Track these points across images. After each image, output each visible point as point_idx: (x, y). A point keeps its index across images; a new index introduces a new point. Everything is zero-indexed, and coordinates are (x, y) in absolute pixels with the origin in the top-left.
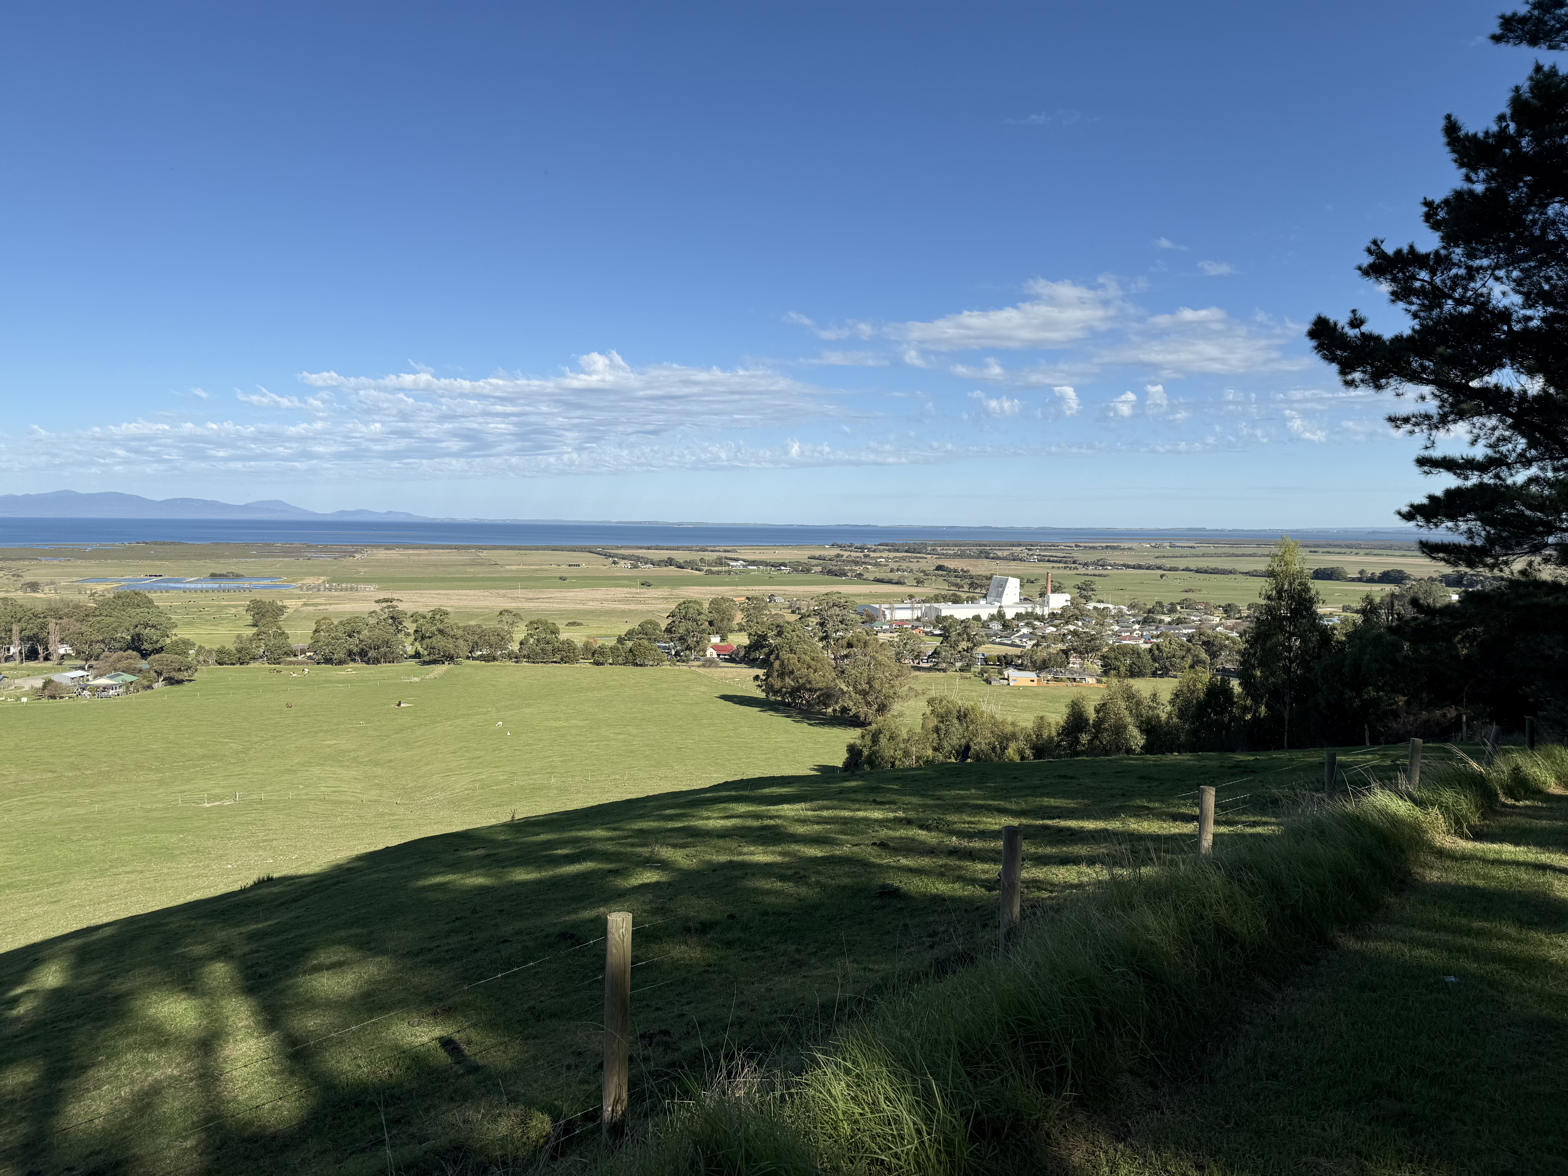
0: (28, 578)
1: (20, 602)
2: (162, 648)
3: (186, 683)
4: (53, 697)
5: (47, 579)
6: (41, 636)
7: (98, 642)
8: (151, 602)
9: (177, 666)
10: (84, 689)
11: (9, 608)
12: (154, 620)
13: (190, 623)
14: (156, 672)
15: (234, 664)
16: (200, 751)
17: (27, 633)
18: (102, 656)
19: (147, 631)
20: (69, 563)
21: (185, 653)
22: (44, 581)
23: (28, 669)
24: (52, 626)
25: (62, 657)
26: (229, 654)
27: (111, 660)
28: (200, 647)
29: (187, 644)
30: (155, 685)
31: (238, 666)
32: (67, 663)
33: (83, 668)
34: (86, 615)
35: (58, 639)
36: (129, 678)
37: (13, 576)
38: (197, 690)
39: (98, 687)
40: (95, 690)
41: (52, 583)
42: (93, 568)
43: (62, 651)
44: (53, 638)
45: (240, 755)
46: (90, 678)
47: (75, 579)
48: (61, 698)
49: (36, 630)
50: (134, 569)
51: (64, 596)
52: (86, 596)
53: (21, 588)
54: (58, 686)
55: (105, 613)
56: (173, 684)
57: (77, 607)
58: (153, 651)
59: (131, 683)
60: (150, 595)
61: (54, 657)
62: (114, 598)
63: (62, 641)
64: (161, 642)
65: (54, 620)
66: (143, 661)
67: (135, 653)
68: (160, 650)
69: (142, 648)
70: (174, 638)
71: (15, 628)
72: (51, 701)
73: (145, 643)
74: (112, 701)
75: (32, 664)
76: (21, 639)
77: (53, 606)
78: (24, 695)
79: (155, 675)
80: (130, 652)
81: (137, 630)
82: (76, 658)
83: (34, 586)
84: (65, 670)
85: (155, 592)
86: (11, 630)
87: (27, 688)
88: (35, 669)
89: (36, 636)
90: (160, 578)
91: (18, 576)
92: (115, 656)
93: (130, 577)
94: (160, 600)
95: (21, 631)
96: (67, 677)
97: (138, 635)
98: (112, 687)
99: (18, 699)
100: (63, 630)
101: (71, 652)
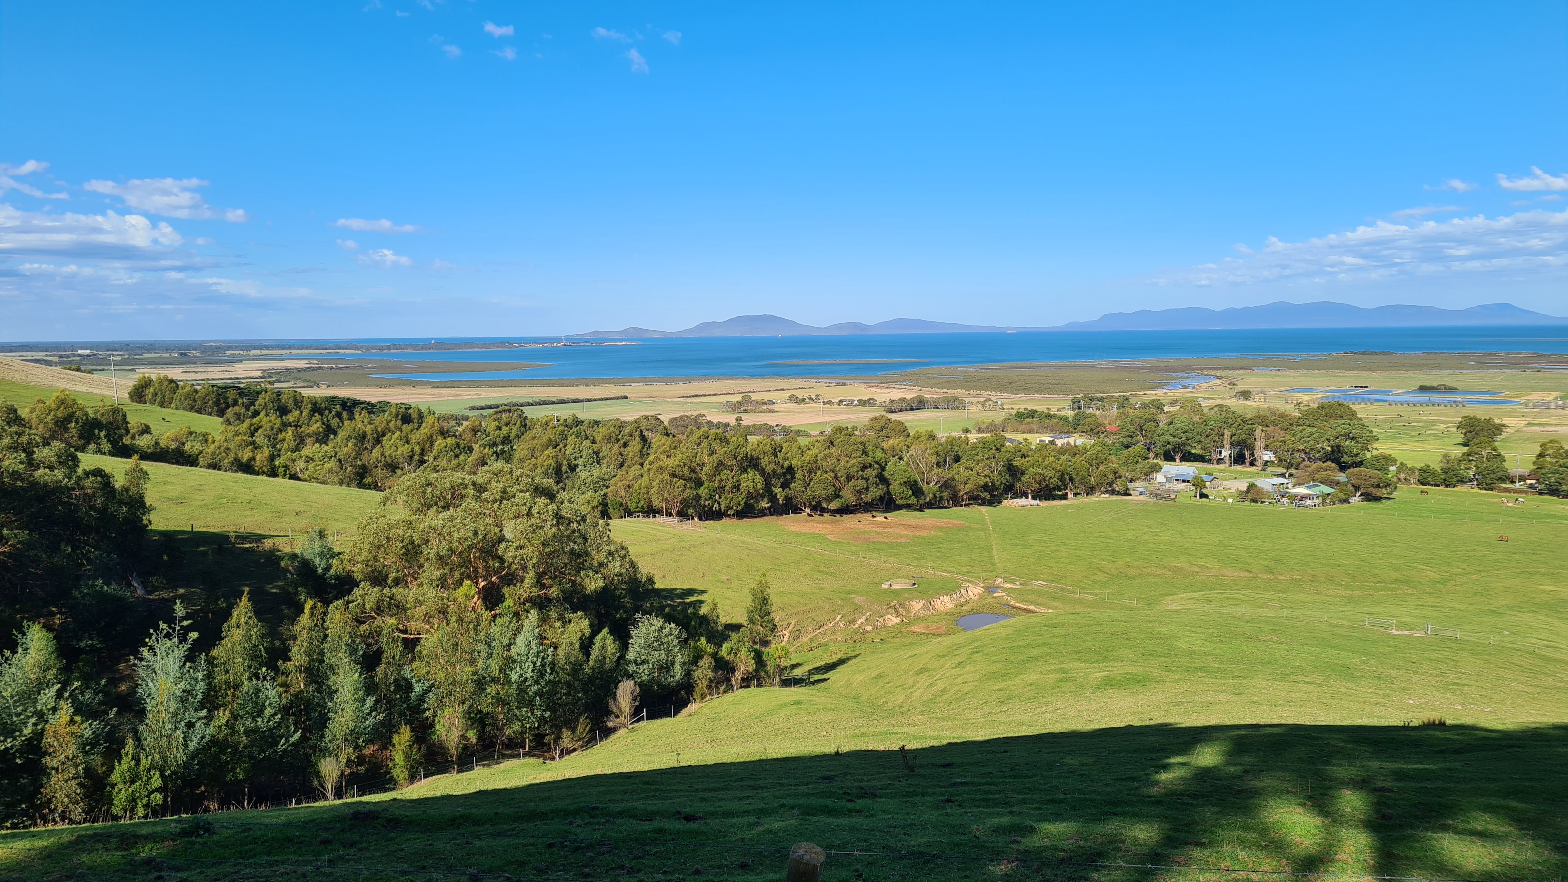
0: (1241, 387)
1: (1233, 409)
2: (1361, 462)
3: (1384, 501)
4: (1255, 501)
5: (1257, 388)
6: (1249, 442)
7: (1299, 451)
8: (1354, 414)
9: (1375, 481)
10: (1283, 496)
11: (1224, 414)
12: (1356, 432)
13: (1393, 438)
14: (1353, 486)
15: (1438, 486)
16: (1394, 575)
17: (1235, 438)
18: (1302, 466)
19: (1348, 443)
20: (1279, 373)
21: (1385, 470)
22: (1256, 390)
23: (1236, 472)
24: (1258, 433)
25: (1266, 463)
26: (1433, 473)
27: (1310, 469)
28: (1402, 464)
29: (1388, 460)
30: (1352, 500)
31: (1442, 488)
32: (1269, 469)
33: (1283, 476)
34: (1291, 425)
35: (1263, 445)
36: (1327, 490)
37: (1229, 384)
38: (1395, 510)
39: (1296, 496)
40: (1293, 498)
41: (1262, 392)
42: (1299, 378)
43: (1266, 458)
44: (1259, 444)
45: (1437, 585)
46: (1290, 486)
47: (1283, 388)
48: (1262, 502)
49: (1244, 436)
50: (1340, 379)
51: (1272, 405)
52: (1292, 406)
53: (1235, 396)
54: (1260, 491)
55: (1308, 423)
56: (1370, 500)
57: (1282, 415)
58: (1352, 464)
59: (1328, 495)
60: (1353, 407)
61: (1259, 463)
62: (1318, 408)
63: (1267, 448)
64: (1361, 456)
65: (1260, 427)
66: (1341, 474)
67: (1333, 465)
68: (1360, 464)
69: (1342, 460)
70: (1375, 452)
71: (1227, 433)
72: (1253, 504)
73: (1345, 456)
74: (1308, 511)
75: (1239, 468)
76: (1231, 444)
77: (1261, 413)
78: (1230, 497)
79: (1352, 488)
80: (1329, 463)
81: (1337, 441)
82: (1279, 466)
83: (1246, 395)
84: (1267, 476)
85: (1359, 404)
86: (1223, 435)
87: (1233, 490)
88: (1242, 473)
89: (1244, 441)
90: (1366, 389)
91: (1234, 384)
92: (1314, 466)
93: (1335, 388)
94: (1363, 411)
95: (1232, 435)
96: (1267, 483)
97: (1338, 446)
98: (1308, 497)
99: (1225, 499)
100: (1268, 437)
101: (1274, 459)
